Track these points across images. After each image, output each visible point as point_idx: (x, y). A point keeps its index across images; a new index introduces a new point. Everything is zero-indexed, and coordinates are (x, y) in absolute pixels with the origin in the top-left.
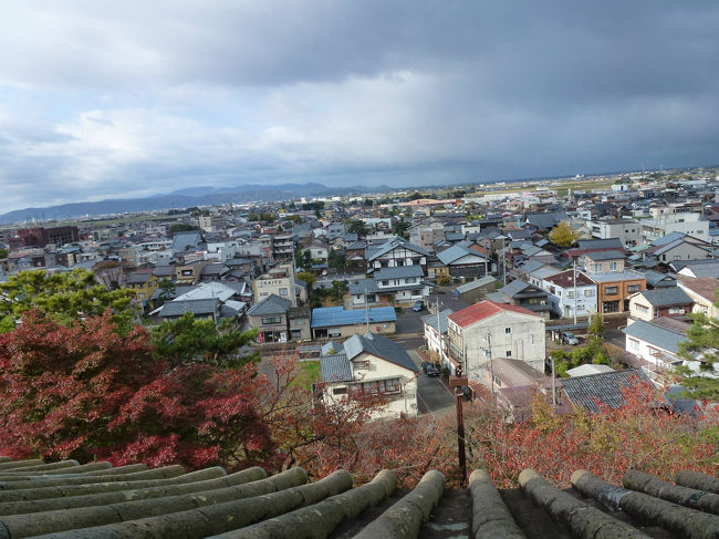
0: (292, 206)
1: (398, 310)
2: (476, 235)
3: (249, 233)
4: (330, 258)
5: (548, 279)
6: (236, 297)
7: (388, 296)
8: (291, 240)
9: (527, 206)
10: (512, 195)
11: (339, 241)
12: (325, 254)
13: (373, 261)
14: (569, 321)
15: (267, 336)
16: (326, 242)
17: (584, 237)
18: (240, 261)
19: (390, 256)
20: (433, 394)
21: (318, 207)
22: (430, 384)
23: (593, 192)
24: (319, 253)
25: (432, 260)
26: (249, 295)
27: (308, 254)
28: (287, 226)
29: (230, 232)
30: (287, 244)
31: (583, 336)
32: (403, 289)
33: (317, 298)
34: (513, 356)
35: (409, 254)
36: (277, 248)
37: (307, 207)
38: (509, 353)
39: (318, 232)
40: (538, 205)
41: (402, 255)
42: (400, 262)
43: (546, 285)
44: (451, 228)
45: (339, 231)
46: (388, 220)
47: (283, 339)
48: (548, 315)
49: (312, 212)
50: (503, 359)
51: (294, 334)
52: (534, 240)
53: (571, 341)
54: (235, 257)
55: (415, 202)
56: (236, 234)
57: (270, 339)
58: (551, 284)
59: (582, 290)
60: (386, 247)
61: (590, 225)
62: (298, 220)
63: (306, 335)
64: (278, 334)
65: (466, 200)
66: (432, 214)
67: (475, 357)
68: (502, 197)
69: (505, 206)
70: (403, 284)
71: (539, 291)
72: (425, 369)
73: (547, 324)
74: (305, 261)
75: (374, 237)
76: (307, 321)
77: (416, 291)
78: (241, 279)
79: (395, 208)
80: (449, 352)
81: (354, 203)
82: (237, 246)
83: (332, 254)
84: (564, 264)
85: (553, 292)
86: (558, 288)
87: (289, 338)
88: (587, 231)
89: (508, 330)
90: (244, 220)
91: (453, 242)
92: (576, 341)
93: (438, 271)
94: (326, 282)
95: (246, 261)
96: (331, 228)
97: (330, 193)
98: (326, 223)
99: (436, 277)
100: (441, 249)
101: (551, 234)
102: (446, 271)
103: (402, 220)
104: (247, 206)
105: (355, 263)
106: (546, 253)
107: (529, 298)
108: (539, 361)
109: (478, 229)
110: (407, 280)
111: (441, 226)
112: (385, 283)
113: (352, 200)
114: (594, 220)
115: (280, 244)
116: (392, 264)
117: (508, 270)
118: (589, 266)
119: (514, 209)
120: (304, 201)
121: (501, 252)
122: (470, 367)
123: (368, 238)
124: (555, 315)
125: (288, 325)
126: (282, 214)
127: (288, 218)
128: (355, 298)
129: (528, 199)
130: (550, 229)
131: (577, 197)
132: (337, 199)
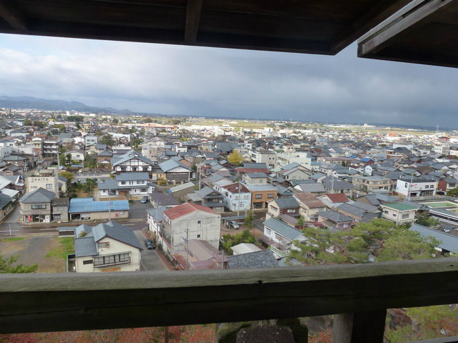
0: (59, 117)
1: (131, 202)
2: (184, 153)
3: (24, 135)
4: (85, 160)
5: (225, 187)
6: (11, 186)
7: (125, 191)
8: (57, 144)
9: (216, 135)
10: (208, 128)
11: (93, 149)
12: (82, 157)
13: (116, 166)
14: (235, 214)
15: (35, 218)
16: (83, 148)
17: (247, 159)
18: (16, 158)
19: (128, 164)
20: (150, 261)
21: (78, 120)
22: (149, 254)
23: (254, 130)
24: (77, 156)
25: (156, 168)
26: (22, 185)
27: (69, 156)
28: (55, 132)
29: (8, 132)
30: (54, 147)
31: (242, 223)
32: (135, 188)
33: (74, 190)
34: (201, 238)
35: (141, 163)
36: (46, 150)
37: (71, 119)
38: (199, 236)
39: (77, 140)
40: (223, 136)
41: (136, 164)
42: (135, 168)
43: (223, 191)
44: (169, 147)
45: (93, 141)
46: (128, 136)
47: (47, 220)
48: (223, 209)
49: (74, 123)
50: (195, 240)
51: (56, 217)
52: (219, 159)
53: (235, 227)
54: (11, 154)
55: (147, 125)
56: (13, 135)
57: (38, 220)
58: (226, 190)
59: (243, 195)
60: (125, 157)
61: (251, 153)
62: (64, 130)
63: (64, 218)
64: (43, 216)
65: (181, 127)
66: (157, 134)
67: (178, 238)
68: (202, 128)
69: (203, 134)
70: (135, 184)
71: (219, 194)
72: (146, 245)
73: (222, 216)
74: (67, 162)
75: (118, 148)
76: (66, 208)
77: (144, 190)
78: (16, 173)
79: (133, 127)
80: (163, 234)
81: (106, 119)
82: (14, 146)
83: (87, 158)
84: (235, 177)
85: (227, 195)
86: (230, 194)
87: (52, 219)
88: (249, 156)
89: (199, 222)
90: (20, 124)
91: (170, 156)
92: (238, 227)
93: (159, 176)
94: (81, 178)
95: (20, 158)
96: (87, 138)
97: (88, 110)
98: (84, 134)
99: (158, 180)
100: (163, 160)
101: (229, 157)
102: (164, 176)
103: (138, 136)
104: (24, 112)
105: (103, 166)
106: (225, 169)
107: (213, 199)
108: (215, 241)
109: (186, 149)
110: (138, 182)
111: (162, 144)
112: (123, 183)
113: (104, 117)
114: (254, 149)
115: (49, 147)
116: (129, 169)
117: (202, 177)
118: (248, 181)
119: (208, 136)
120: (68, 114)
121: (199, 166)
122: (175, 244)
123: (113, 148)
124: (227, 209)
125: (52, 211)
126: (51, 123)
127: (56, 126)
128: (102, 192)
129: (217, 130)
130: (228, 153)
131: (245, 132)
132: (93, 115)
